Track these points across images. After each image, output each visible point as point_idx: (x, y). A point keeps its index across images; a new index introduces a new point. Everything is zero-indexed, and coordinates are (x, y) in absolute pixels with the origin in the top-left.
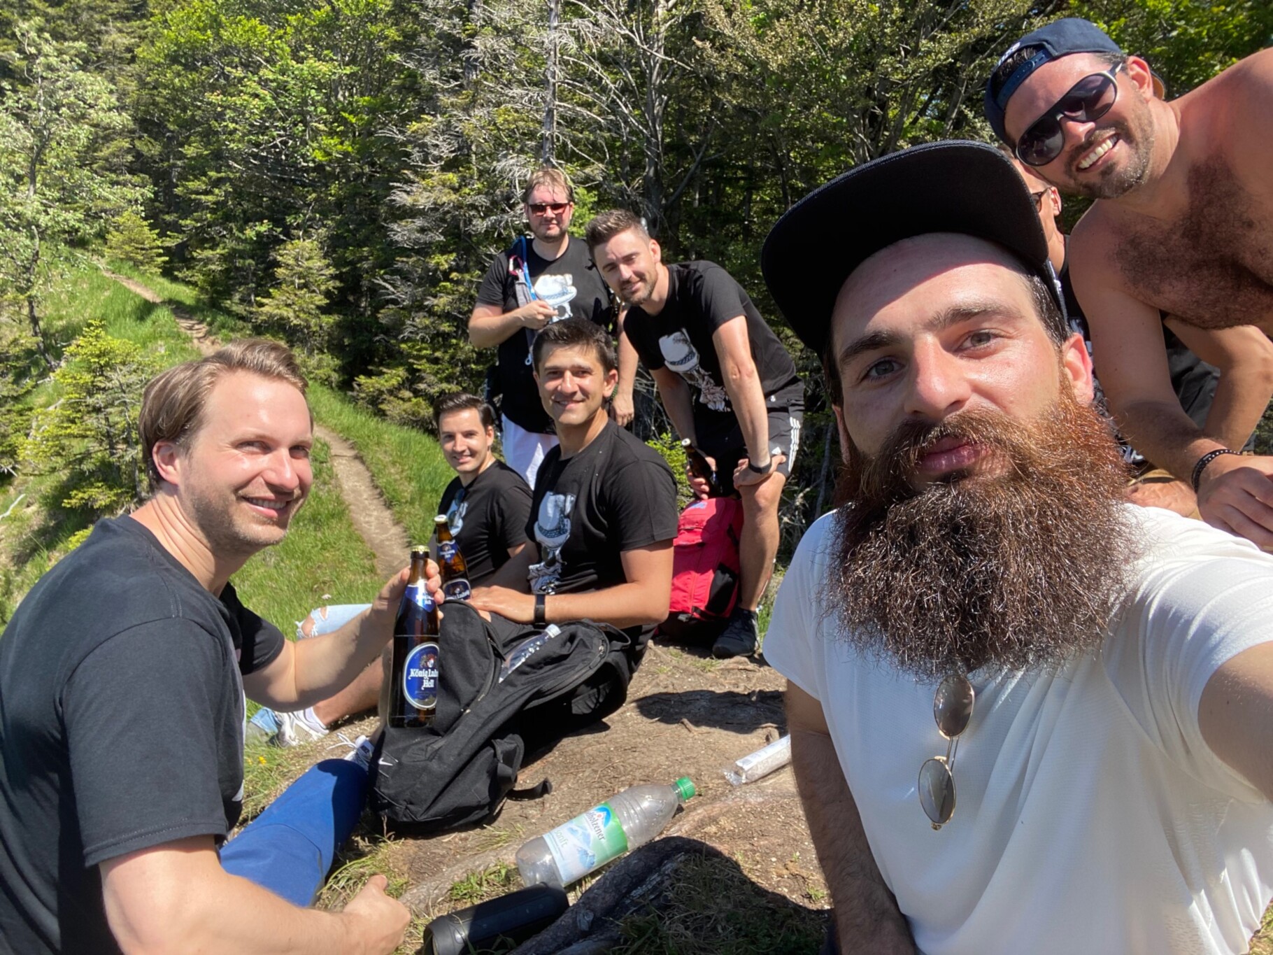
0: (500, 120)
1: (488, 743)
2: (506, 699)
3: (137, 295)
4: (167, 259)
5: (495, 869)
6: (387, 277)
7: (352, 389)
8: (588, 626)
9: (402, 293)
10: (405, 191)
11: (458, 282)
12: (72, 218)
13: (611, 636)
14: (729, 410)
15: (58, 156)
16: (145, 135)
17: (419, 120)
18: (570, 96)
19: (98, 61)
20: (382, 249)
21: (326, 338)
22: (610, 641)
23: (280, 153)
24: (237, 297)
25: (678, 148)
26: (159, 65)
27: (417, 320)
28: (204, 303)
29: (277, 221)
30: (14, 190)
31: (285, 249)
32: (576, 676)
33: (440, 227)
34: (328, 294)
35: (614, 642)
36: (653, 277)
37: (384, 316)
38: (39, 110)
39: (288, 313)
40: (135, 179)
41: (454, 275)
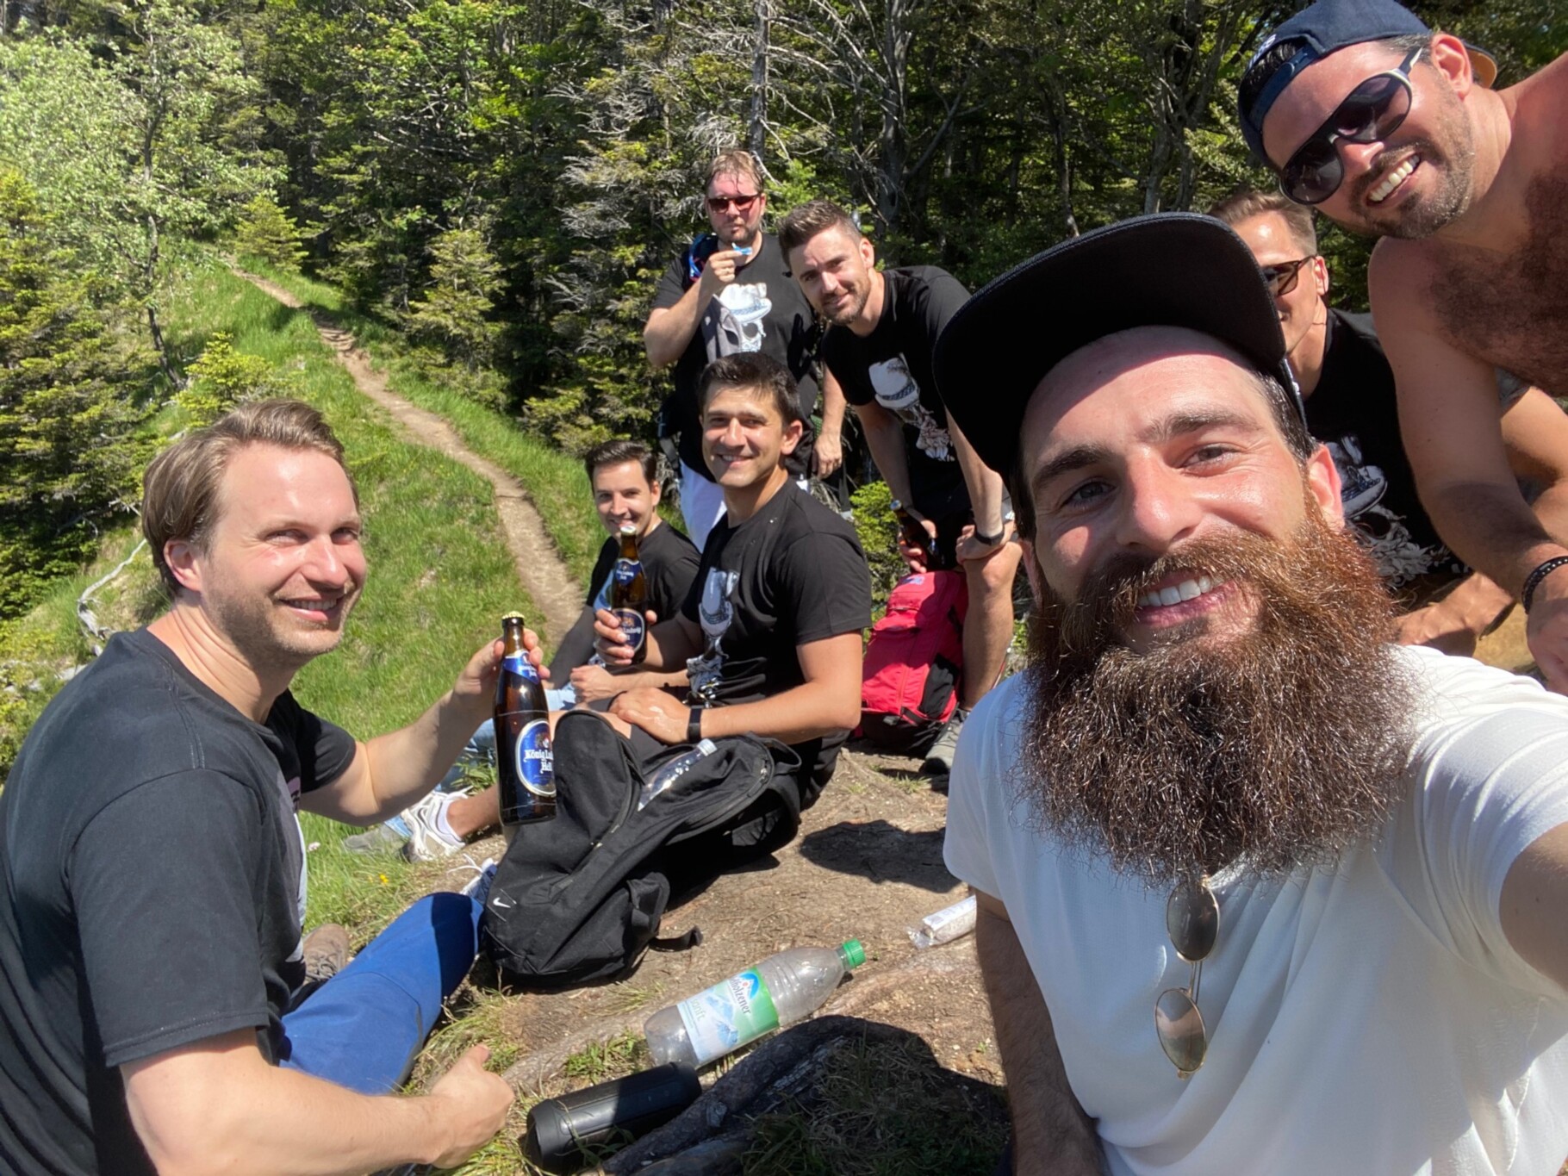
0: (699, 71)
1: (622, 884)
2: (645, 831)
3: (272, 299)
4: (307, 253)
5: (621, 1040)
6: (561, 275)
7: (522, 414)
8: (750, 741)
9: (579, 294)
10: (582, 167)
11: (647, 281)
12: (193, 207)
13: (778, 755)
14: (953, 459)
15: (175, 132)
16: (278, 100)
17: (599, 75)
18: (787, 36)
19: (220, 10)
20: (556, 240)
21: (492, 351)
22: (776, 762)
23: (434, 121)
24: (389, 299)
25: (926, 100)
26: (291, 12)
27: (598, 329)
28: (351, 308)
29: (433, 207)
30: (129, 171)
31: (441, 241)
32: (730, 806)
33: (625, 211)
34: (493, 296)
35: (781, 764)
36: (865, 288)
37: (560, 323)
38: (152, 75)
39: (446, 321)
40: (268, 156)
41: (642, 272)
